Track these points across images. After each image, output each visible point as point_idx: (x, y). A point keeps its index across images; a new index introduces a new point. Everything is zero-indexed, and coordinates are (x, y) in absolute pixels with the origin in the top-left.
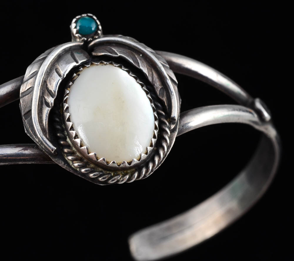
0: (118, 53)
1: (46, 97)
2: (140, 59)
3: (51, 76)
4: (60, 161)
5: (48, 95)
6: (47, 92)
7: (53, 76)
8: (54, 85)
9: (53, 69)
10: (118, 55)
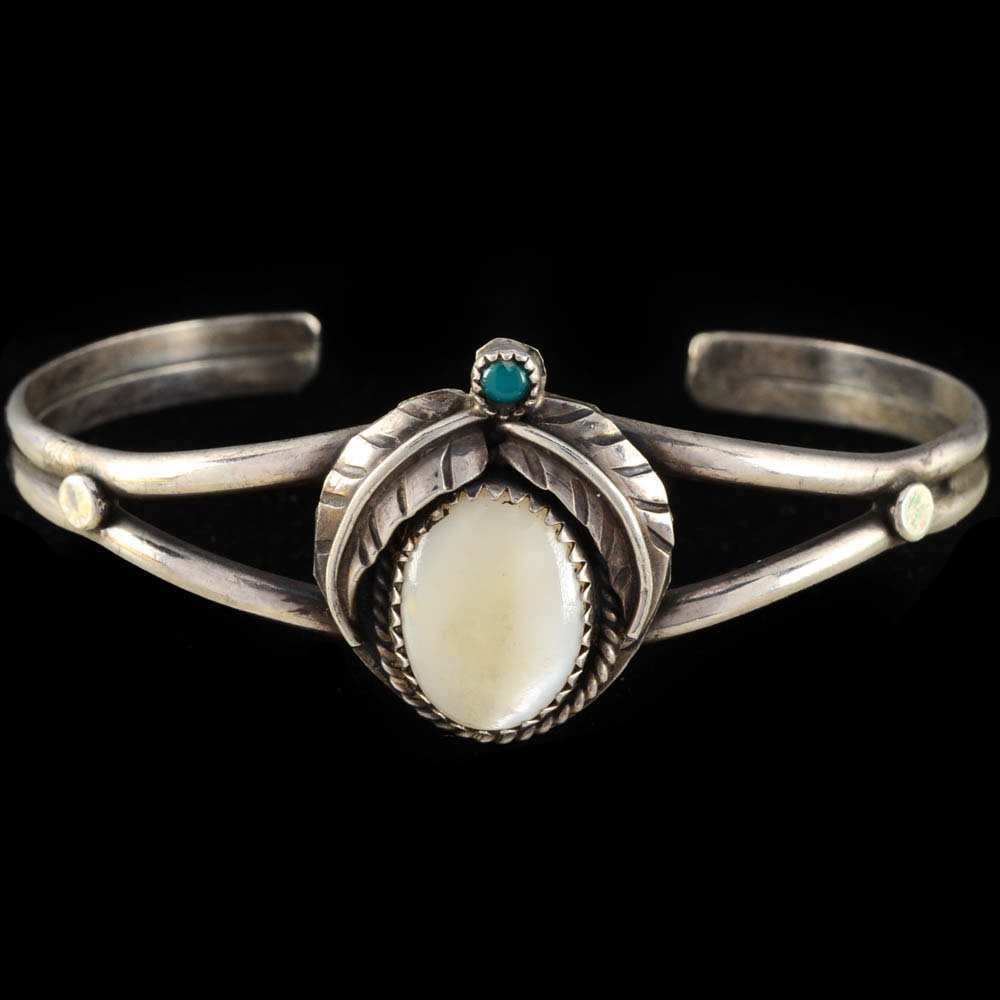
0: (548, 483)
1: (365, 541)
2: (594, 506)
3: (385, 504)
4: (369, 658)
5: (368, 540)
6: (368, 531)
7: (389, 506)
8: (388, 523)
9: (393, 488)
10: (545, 486)
